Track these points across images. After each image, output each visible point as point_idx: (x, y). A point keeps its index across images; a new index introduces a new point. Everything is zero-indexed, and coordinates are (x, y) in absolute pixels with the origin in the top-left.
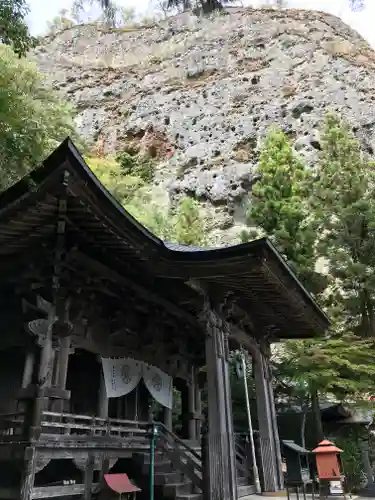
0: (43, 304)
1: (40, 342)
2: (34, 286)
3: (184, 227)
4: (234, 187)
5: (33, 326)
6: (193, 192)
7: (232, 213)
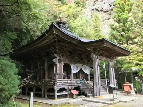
0: (55, 55)
1: (56, 63)
2: (53, 52)
3: (94, 23)
4: (111, 6)
5: (54, 60)
6: (98, 9)
7: (110, 14)
